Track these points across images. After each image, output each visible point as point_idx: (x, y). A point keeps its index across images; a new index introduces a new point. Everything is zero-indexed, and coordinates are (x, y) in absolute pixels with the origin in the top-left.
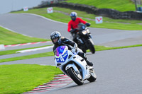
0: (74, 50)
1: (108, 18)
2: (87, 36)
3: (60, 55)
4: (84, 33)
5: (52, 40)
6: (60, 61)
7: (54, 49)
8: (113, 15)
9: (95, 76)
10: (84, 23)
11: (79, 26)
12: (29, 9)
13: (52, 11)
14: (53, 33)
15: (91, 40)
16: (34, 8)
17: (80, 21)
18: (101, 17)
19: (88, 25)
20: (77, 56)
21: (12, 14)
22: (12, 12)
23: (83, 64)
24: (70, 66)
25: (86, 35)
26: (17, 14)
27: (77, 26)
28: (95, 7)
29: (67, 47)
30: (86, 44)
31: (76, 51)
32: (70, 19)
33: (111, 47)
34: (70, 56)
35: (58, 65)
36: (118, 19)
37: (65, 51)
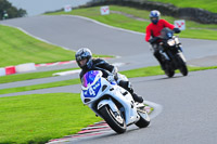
0: (111, 77)
1: (193, 23)
2: (175, 49)
3: (89, 86)
4: (171, 43)
5: (78, 61)
6: (88, 95)
7: (81, 76)
8: (202, 18)
9: (148, 119)
10: (171, 27)
11: (162, 33)
12: (73, 9)
13: (108, 12)
14: (79, 51)
15: (181, 54)
16: (81, 7)
17: (164, 25)
18: (183, 21)
19: (177, 31)
20: (116, 87)
21: (47, 16)
22: (47, 13)
23: (127, 100)
24: (104, 103)
25: (174, 46)
26: (53, 16)
27: (159, 33)
28: (173, 6)
29: (100, 73)
30: (174, 61)
31: (116, 79)
32: (150, 22)
33: (198, 67)
34: (105, 87)
35: (86, 101)
36: (208, 23)
37: (96, 80)
